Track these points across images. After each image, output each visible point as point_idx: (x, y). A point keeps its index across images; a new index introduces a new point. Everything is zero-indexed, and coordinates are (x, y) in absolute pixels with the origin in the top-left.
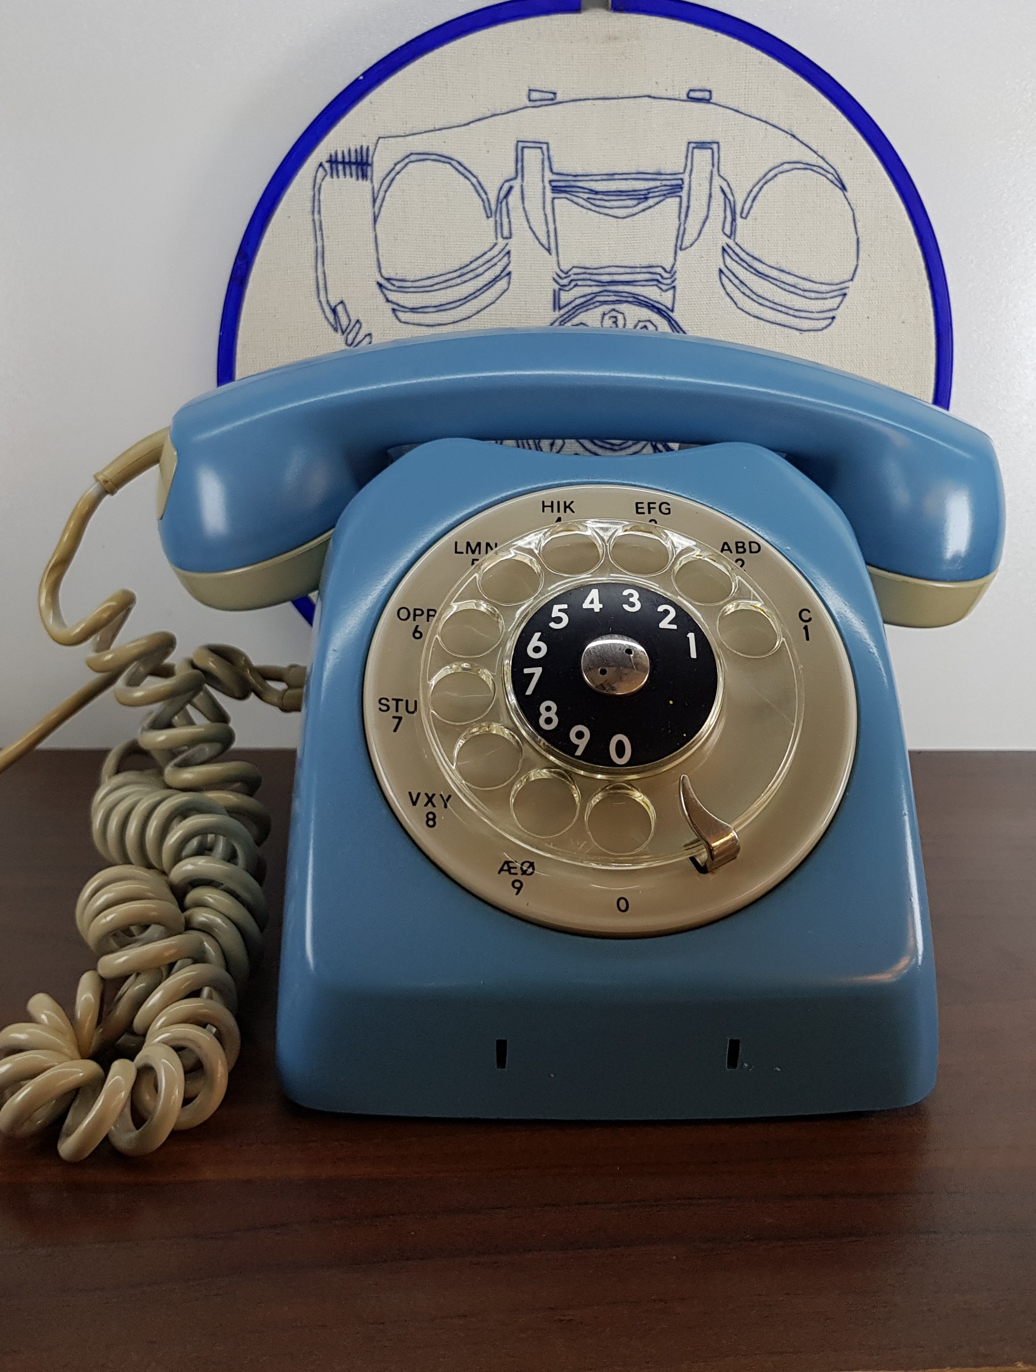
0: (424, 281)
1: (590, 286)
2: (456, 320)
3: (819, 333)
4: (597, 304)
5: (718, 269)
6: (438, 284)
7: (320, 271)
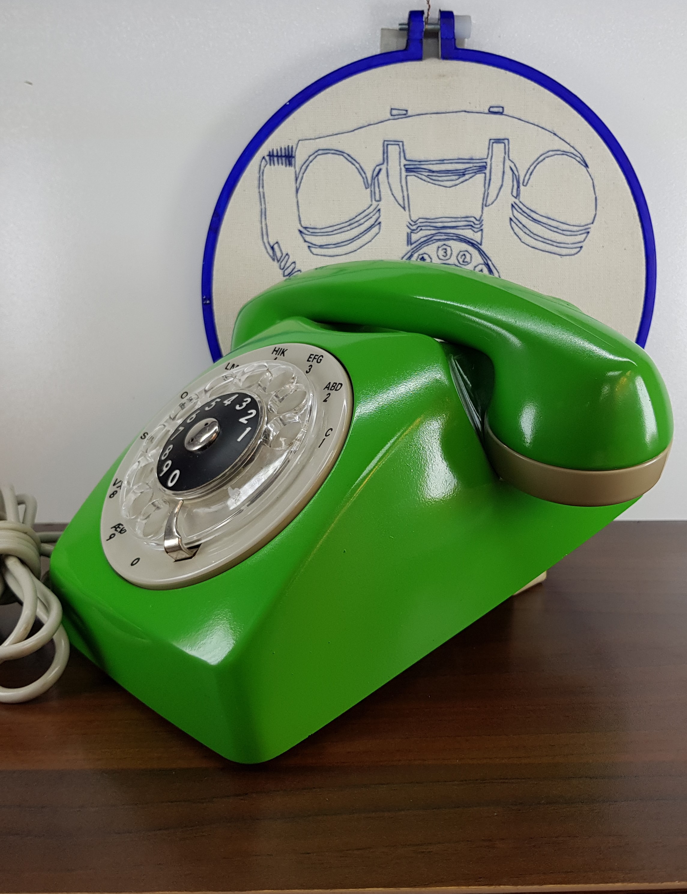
0: (327, 229)
1: (430, 230)
2: (347, 252)
3: (573, 257)
4: (434, 241)
5: (509, 218)
6: (336, 230)
7: (264, 223)
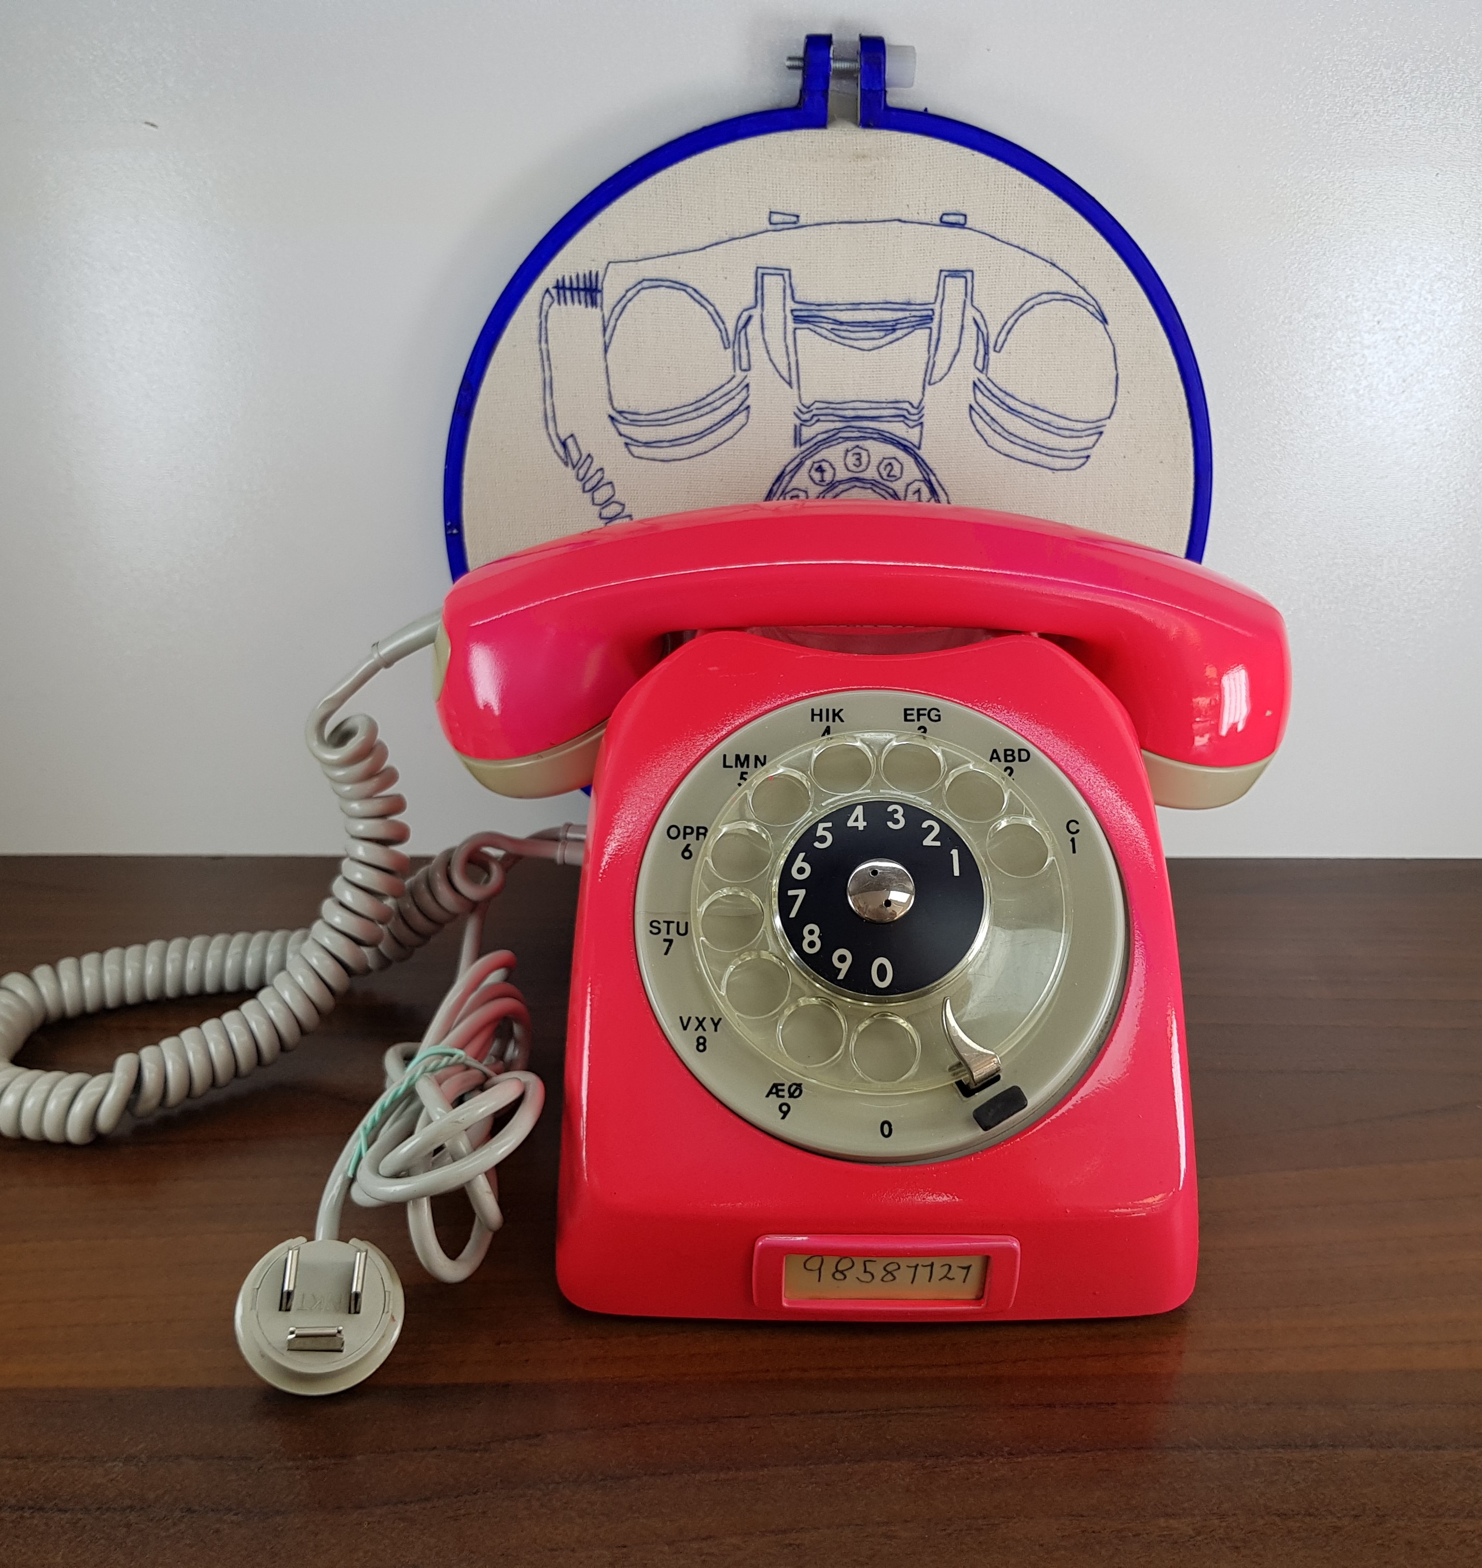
0: (657, 415)
1: (834, 421)
2: (692, 455)
3: (1072, 473)
4: (841, 440)
5: (968, 406)
6: (671, 417)
7: (548, 402)
